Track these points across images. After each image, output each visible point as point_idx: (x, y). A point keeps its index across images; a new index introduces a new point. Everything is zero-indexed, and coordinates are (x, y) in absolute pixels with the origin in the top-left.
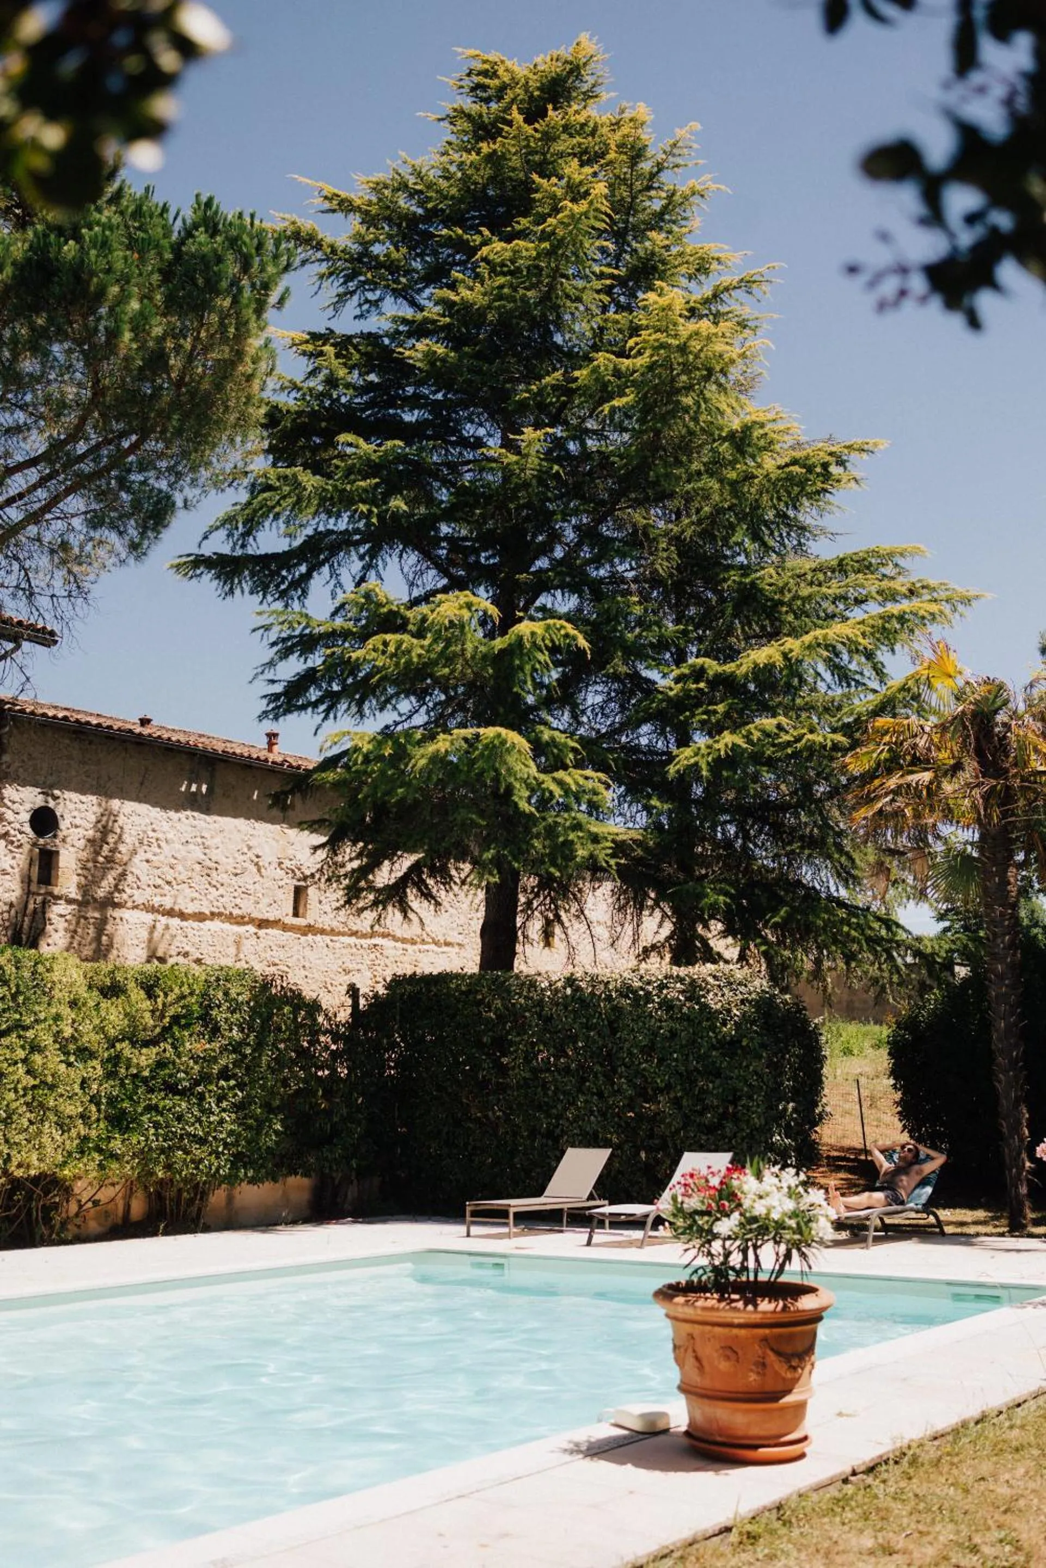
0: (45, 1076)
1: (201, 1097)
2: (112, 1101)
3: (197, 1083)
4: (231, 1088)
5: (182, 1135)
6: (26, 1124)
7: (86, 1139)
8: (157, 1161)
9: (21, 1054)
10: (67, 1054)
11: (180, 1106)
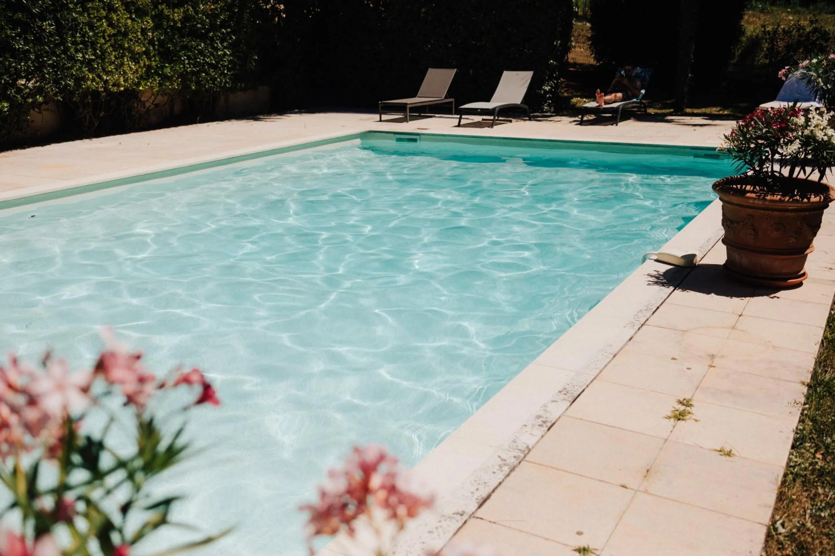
0: (120, 27)
1: (212, 40)
2: (162, 43)
3: (209, 31)
4: (228, 33)
5: (203, 63)
6: (113, 58)
7: (149, 67)
8: (191, 81)
9: (104, 13)
10: (130, 13)
11: (200, 45)
